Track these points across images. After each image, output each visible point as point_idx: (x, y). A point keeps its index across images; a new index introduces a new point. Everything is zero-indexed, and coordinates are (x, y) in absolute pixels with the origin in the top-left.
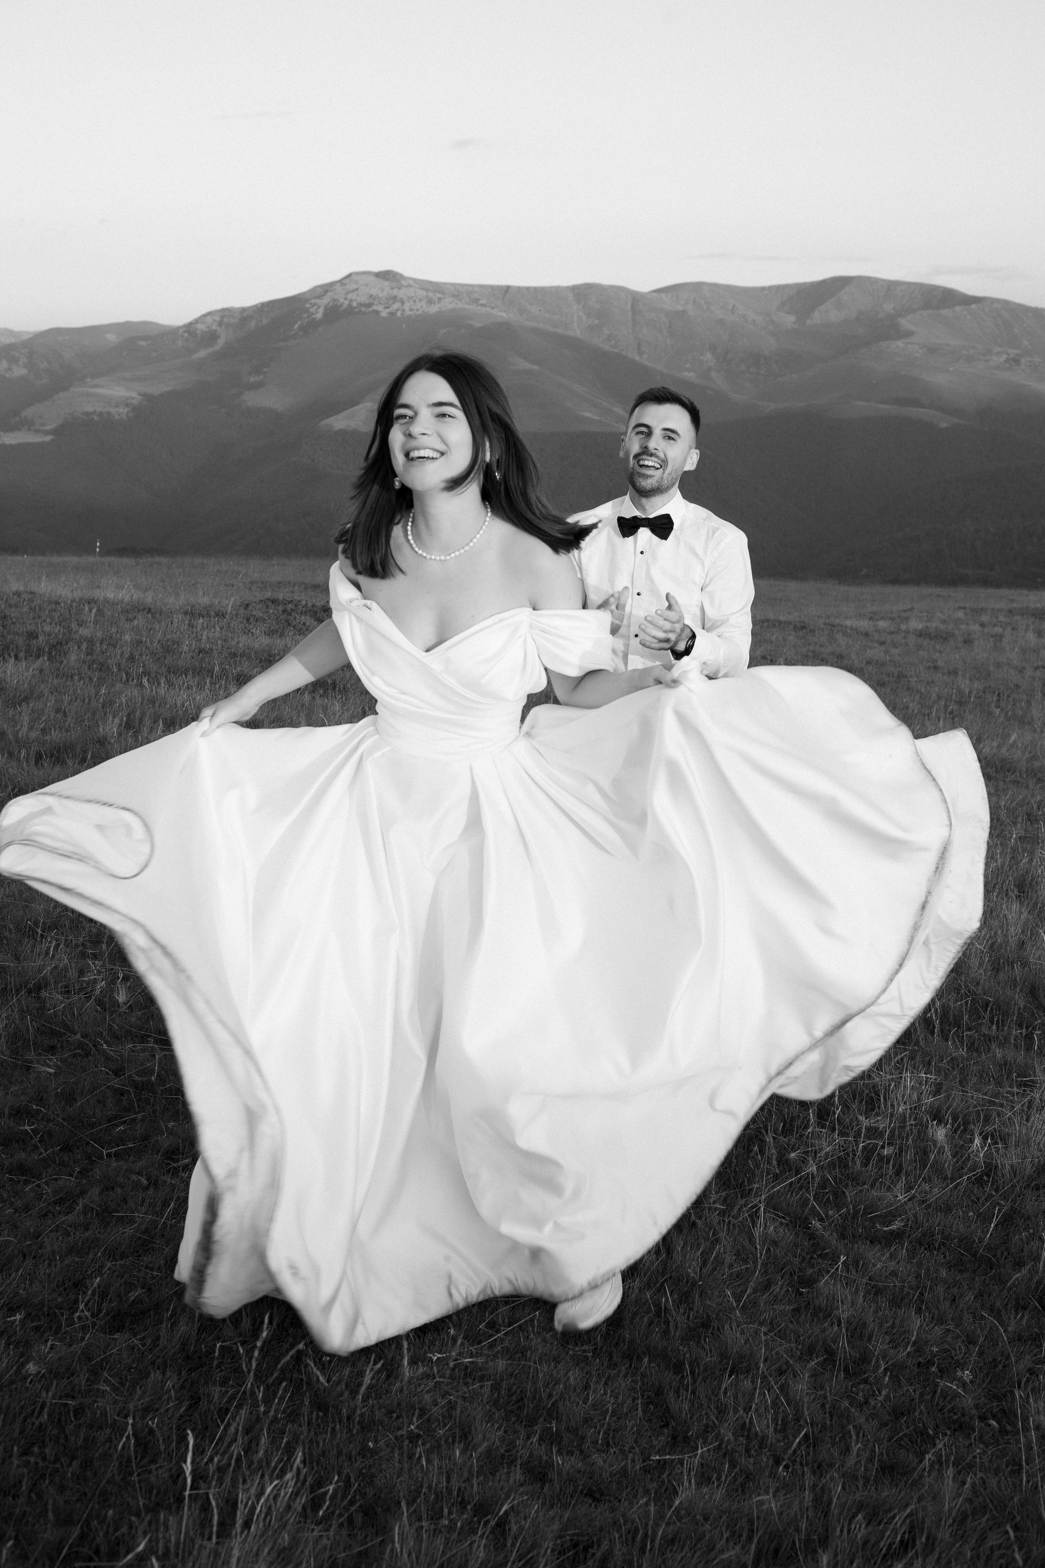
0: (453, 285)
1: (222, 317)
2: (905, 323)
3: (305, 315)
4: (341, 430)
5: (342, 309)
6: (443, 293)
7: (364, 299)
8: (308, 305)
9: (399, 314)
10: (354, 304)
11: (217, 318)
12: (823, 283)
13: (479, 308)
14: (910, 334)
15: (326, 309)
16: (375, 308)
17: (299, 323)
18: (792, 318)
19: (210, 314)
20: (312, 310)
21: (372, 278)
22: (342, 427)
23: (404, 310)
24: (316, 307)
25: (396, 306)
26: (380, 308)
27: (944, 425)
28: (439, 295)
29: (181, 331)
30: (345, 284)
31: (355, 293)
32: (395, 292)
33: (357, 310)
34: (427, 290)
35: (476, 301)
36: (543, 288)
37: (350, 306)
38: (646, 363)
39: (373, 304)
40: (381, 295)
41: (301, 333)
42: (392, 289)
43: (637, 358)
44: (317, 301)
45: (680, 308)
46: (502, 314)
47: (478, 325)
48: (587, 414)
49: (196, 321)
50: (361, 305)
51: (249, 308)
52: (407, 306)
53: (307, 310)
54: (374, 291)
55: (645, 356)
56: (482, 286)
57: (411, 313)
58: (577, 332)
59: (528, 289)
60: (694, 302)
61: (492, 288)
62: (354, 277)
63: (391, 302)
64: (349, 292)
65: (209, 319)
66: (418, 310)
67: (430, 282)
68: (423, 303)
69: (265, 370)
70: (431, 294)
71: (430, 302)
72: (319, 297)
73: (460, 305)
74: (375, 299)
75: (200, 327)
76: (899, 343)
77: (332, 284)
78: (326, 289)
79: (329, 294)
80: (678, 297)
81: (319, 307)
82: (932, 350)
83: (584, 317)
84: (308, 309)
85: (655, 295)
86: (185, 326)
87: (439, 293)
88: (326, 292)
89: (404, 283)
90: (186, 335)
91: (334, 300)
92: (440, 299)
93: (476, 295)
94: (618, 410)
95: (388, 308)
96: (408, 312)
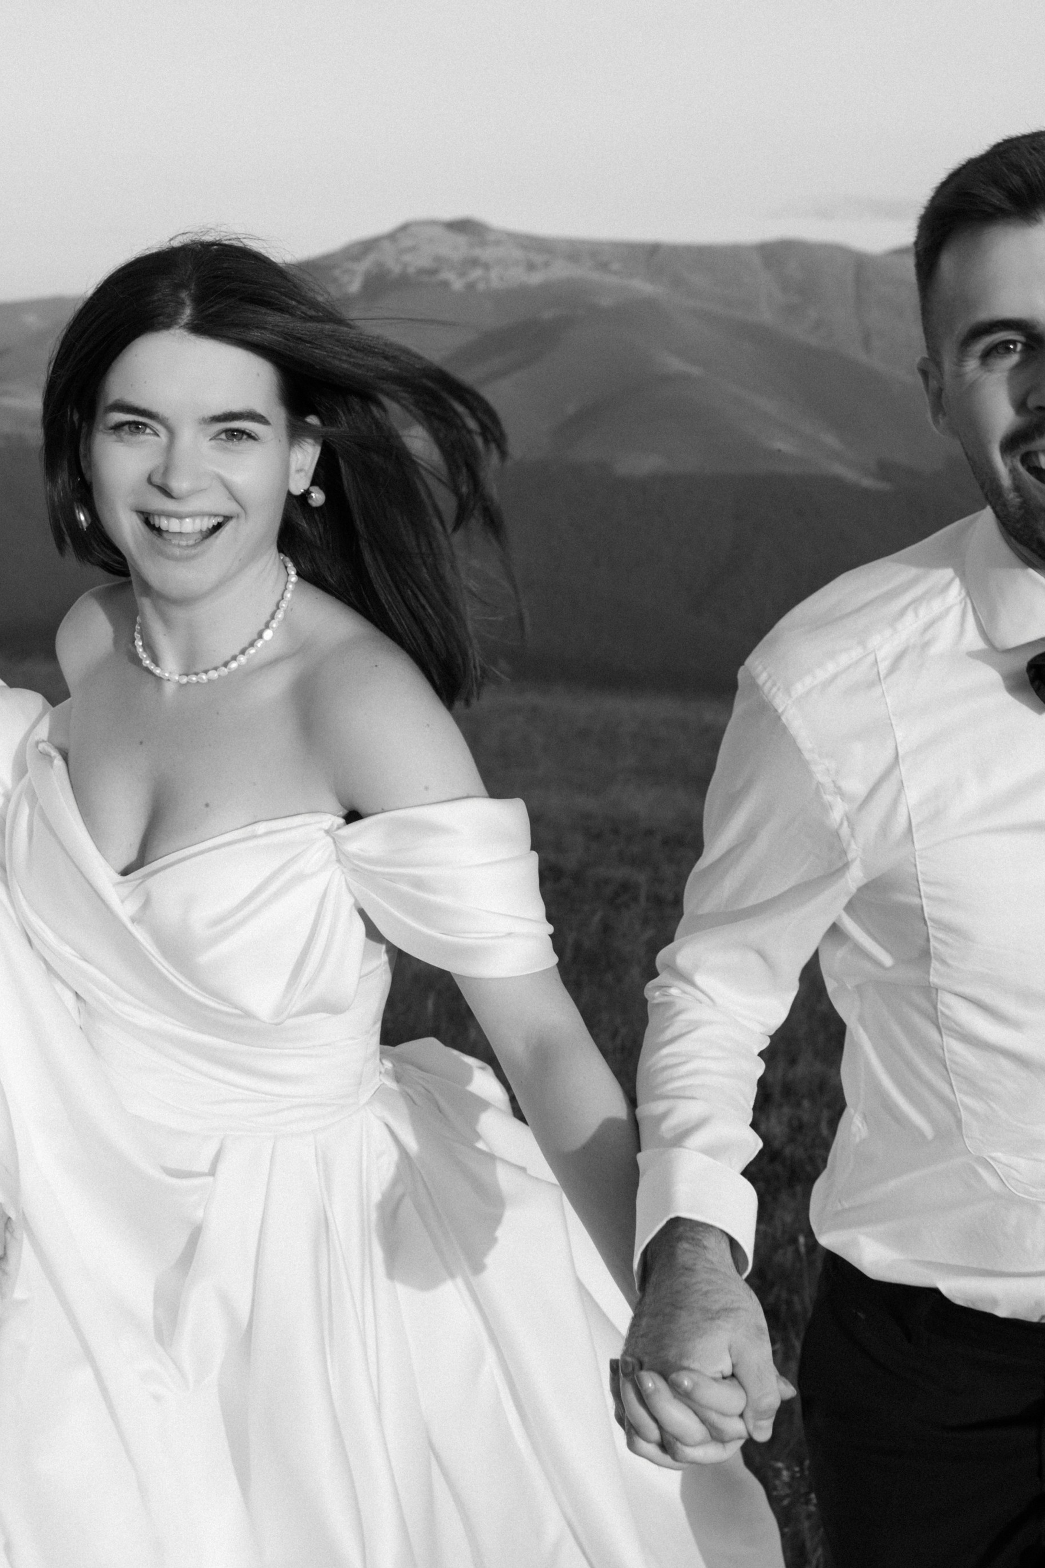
0: (567, 240)
5: (390, 278)
6: (552, 254)
7: (425, 263)
8: (337, 272)
9: (481, 286)
10: (411, 270)
13: (609, 276)
15: (364, 278)
16: (442, 276)
20: (345, 278)
21: (442, 231)
23: (489, 280)
24: (349, 275)
25: (476, 273)
26: (451, 277)
28: (544, 257)
30: (397, 240)
31: (413, 253)
32: (477, 252)
33: (414, 279)
34: (526, 249)
35: (603, 266)
36: (712, 247)
37: (403, 273)
39: (439, 271)
40: (452, 256)
42: (472, 246)
43: (864, 358)
44: (353, 265)
46: (644, 288)
47: (606, 302)
48: (779, 445)
50: (422, 271)
52: (494, 274)
53: (336, 280)
54: (444, 251)
55: (875, 354)
57: (501, 284)
58: (766, 316)
61: (630, 246)
62: (412, 229)
63: (468, 267)
64: (404, 252)
66: (511, 280)
67: (533, 237)
68: (520, 269)
70: (532, 255)
71: (531, 267)
72: (355, 260)
73: (579, 272)
74: (442, 263)
77: (377, 240)
78: (368, 246)
79: (371, 255)
81: (355, 275)
83: (777, 293)
84: (338, 277)
87: (546, 253)
88: (367, 252)
89: (490, 238)
91: (380, 265)
92: (547, 264)
93: (604, 258)
94: (830, 440)
95: (463, 276)
96: (495, 284)
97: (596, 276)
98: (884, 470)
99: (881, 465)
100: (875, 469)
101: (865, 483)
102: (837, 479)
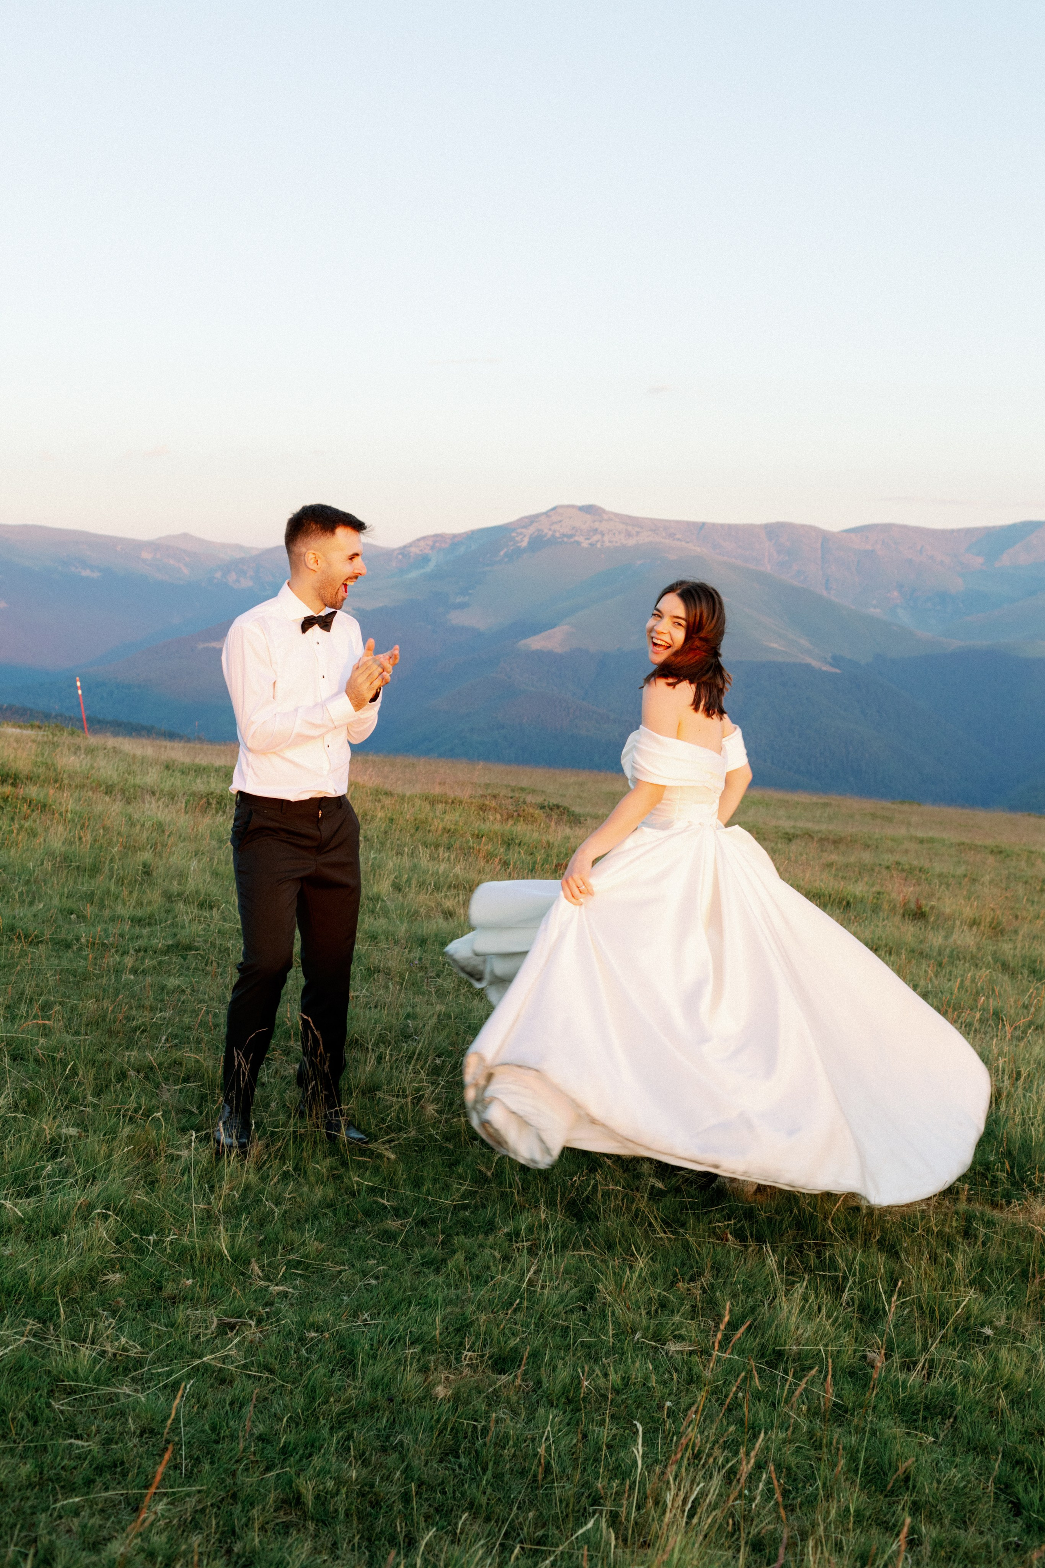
0: (651, 520)
1: (435, 542)
3: (511, 543)
4: (537, 650)
5: (545, 539)
6: (642, 527)
7: (566, 530)
8: (514, 534)
9: (599, 545)
10: (557, 535)
11: (430, 543)
12: (1012, 527)
13: (675, 542)
15: (530, 538)
16: (576, 538)
17: (505, 550)
18: (980, 560)
19: (424, 538)
20: (518, 539)
21: (575, 511)
22: (539, 648)
23: (603, 542)
24: (521, 537)
25: (597, 537)
26: (581, 539)
28: (637, 529)
29: (396, 552)
30: (550, 516)
31: (560, 525)
32: (597, 525)
33: (560, 540)
34: (627, 524)
35: (672, 535)
36: (737, 525)
37: (553, 536)
38: (833, 598)
39: (575, 535)
40: (582, 527)
41: (506, 560)
42: (594, 521)
43: (825, 593)
44: (523, 530)
45: (869, 547)
46: (696, 549)
47: (672, 557)
48: (775, 646)
49: (410, 545)
50: (564, 535)
51: (460, 535)
52: (606, 538)
53: (513, 539)
54: (577, 524)
55: (833, 592)
56: (677, 522)
57: (611, 544)
58: (767, 567)
59: (722, 526)
60: (883, 543)
61: (688, 524)
62: (559, 510)
63: (592, 534)
64: (553, 523)
65: (422, 543)
66: (617, 542)
67: (629, 517)
68: (622, 536)
69: (470, 591)
70: (629, 528)
71: (629, 535)
72: (525, 527)
73: (658, 539)
74: (576, 531)
75: (414, 550)
77: (537, 516)
78: (532, 520)
79: (534, 525)
80: (866, 537)
81: (525, 536)
83: (775, 554)
84: (514, 537)
85: (844, 534)
86: (400, 549)
87: (638, 527)
88: (532, 523)
89: (605, 517)
90: (400, 557)
91: (539, 530)
92: (638, 533)
93: (673, 530)
94: (804, 642)
95: (588, 539)
96: (607, 544)
97: (667, 541)
98: (836, 661)
99: (834, 658)
100: (830, 660)
101: (824, 668)
102: (808, 666)
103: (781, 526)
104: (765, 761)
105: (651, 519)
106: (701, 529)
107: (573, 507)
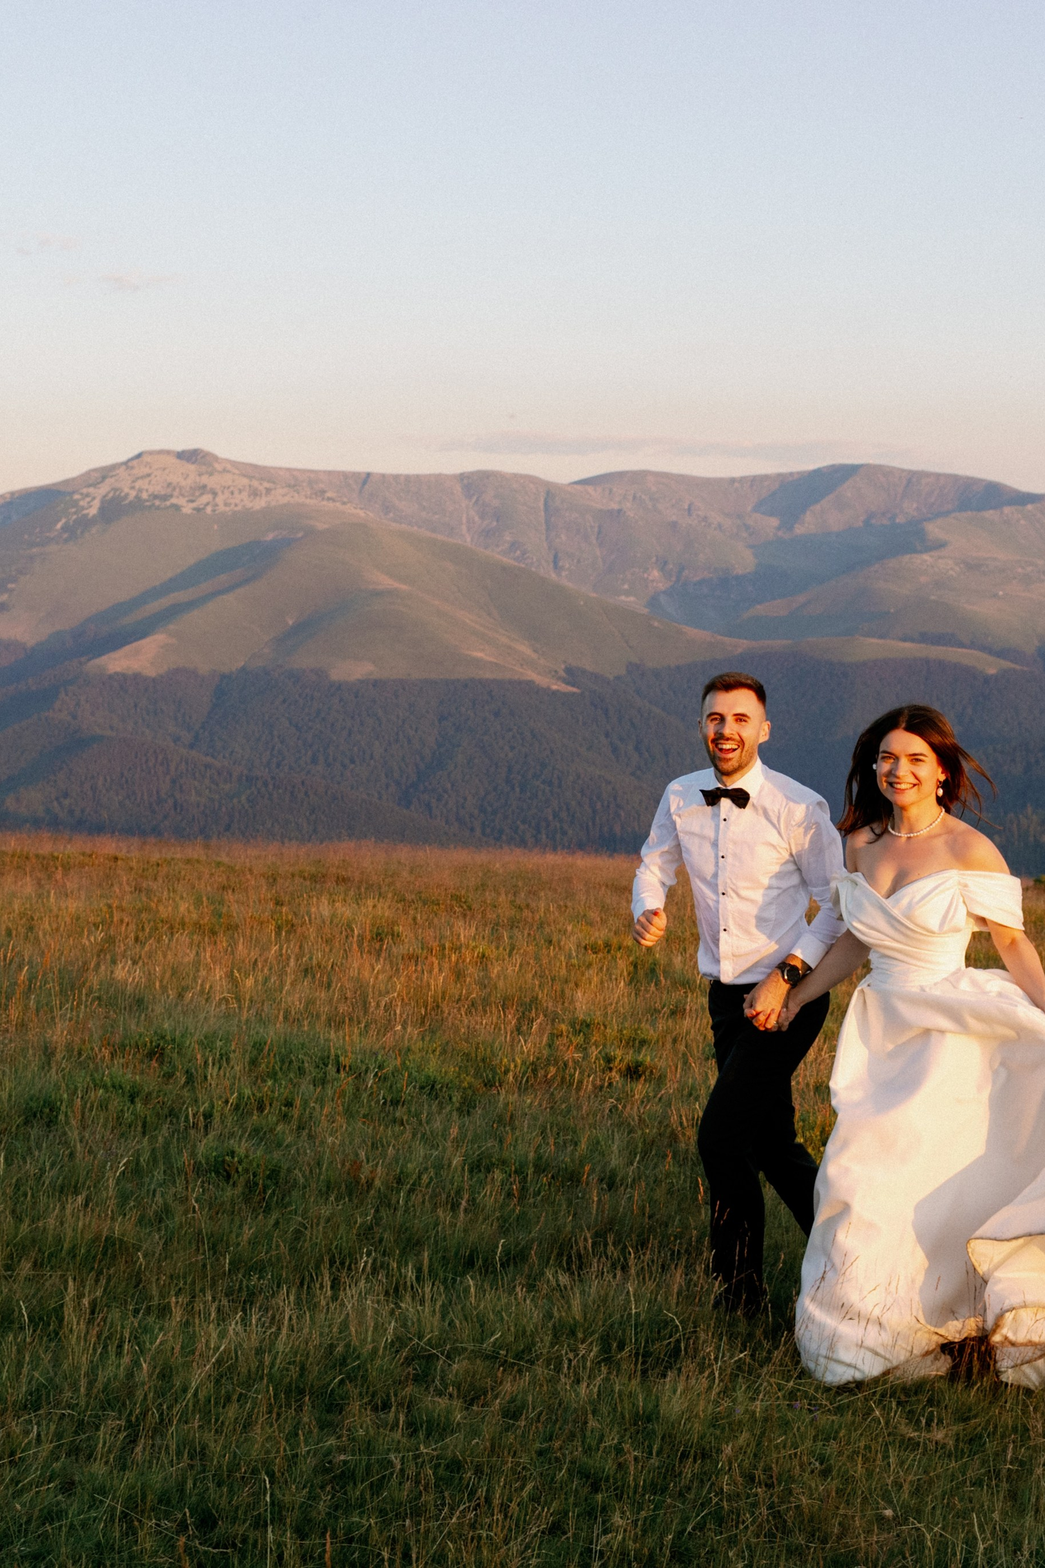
2: (934, 530)
3: (74, 510)
4: (117, 673)
5: (127, 502)
6: (274, 483)
7: (158, 489)
8: (76, 497)
9: (209, 510)
10: (145, 496)
12: (817, 473)
13: (325, 503)
14: (940, 545)
15: (102, 502)
16: (174, 501)
17: (64, 521)
18: (774, 522)
20: (84, 503)
21: (173, 460)
22: (118, 669)
23: (217, 505)
24: (88, 499)
25: (206, 498)
26: (181, 501)
27: (992, 671)
28: (266, 484)
30: (132, 468)
31: (147, 480)
32: (205, 479)
33: (147, 504)
34: (251, 478)
35: (320, 494)
36: (418, 476)
37: (137, 497)
38: (565, 583)
39: (171, 496)
40: (183, 483)
41: (66, 536)
42: (200, 475)
43: (554, 576)
44: (91, 490)
45: (615, 506)
46: (356, 511)
47: (321, 526)
48: (479, 655)
50: (156, 497)
52: (220, 500)
53: (75, 504)
54: (174, 478)
55: (564, 574)
57: (227, 509)
58: (467, 539)
59: (396, 477)
60: (634, 498)
61: (345, 475)
62: (146, 458)
63: (197, 494)
64: (138, 478)
66: (236, 505)
67: (255, 467)
68: (245, 495)
69: (10, 586)
70: (255, 483)
71: (255, 493)
72: (94, 485)
73: (299, 499)
74: (174, 489)
76: (926, 557)
77: (114, 467)
78: (105, 473)
79: (108, 481)
80: (611, 491)
81: (94, 498)
82: (973, 566)
83: (477, 519)
84: (77, 501)
85: (579, 487)
87: (268, 482)
88: (104, 478)
89: (218, 467)
91: (115, 490)
92: (268, 491)
93: (321, 486)
94: (524, 649)
95: (192, 501)
96: (222, 508)
97: (313, 502)
98: (572, 675)
99: (569, 670)
100: (562, 673)
101: (554, 687)
102: (530, 683)
103: (484, 477)
104: (472, 830)
105: (289, 470)
106: (365, 482)
107: (168, 452)
